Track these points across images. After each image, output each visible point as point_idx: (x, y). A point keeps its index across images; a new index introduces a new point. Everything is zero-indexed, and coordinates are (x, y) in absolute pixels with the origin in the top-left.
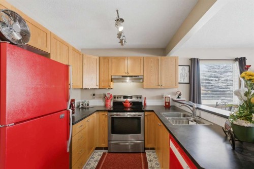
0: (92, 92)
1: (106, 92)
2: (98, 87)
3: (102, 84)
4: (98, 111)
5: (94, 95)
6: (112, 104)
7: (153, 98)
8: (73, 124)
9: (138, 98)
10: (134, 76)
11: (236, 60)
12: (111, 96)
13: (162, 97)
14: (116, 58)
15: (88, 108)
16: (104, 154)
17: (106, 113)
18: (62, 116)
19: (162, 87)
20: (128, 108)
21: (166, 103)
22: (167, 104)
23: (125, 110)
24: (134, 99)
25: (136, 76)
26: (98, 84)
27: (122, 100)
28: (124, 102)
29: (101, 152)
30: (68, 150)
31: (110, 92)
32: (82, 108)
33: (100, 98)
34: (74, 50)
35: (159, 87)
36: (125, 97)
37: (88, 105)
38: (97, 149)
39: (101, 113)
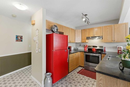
0: (80, 44)
1: (85, 44)
2: (81, 42)
3: (83, 41)
4: (80, 51)
5: (80, 45)
6: (87, 49)
7: (110, 48)
8: (69, 54)
9: (100, 47)
12: (87, 46)
13: (116, 47)
14: (89, 29)
15: (78, 50)
16: (82, 69)
17: (83, 53)
18: (66, 51)
19: (115, 42)
20: (94, 51)
22: (120, 52)
23: (93, 52)
24: (98, 48)
26: (81, 41)
27: (92, 48)
29: (81, 68)
30: (68, 62)
31: (87, 44)
32: (76, 50)
33: (83, 46)
34: (71, 29)
35: (113, 42)
36: (94, 47)
37: (78, 49)
38: (80, 66)
39: (81, 52)
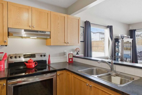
9: (41, 56)
10: (40, 32)
11: (108, 27)
12: (5, 55)
13: (64, 54)
19: (68, 44)
21: (69, 59)
22: (71, 60)
24: (38, 58)
25: (43, 32)
27: (23, 59)
28: (27, 62)
